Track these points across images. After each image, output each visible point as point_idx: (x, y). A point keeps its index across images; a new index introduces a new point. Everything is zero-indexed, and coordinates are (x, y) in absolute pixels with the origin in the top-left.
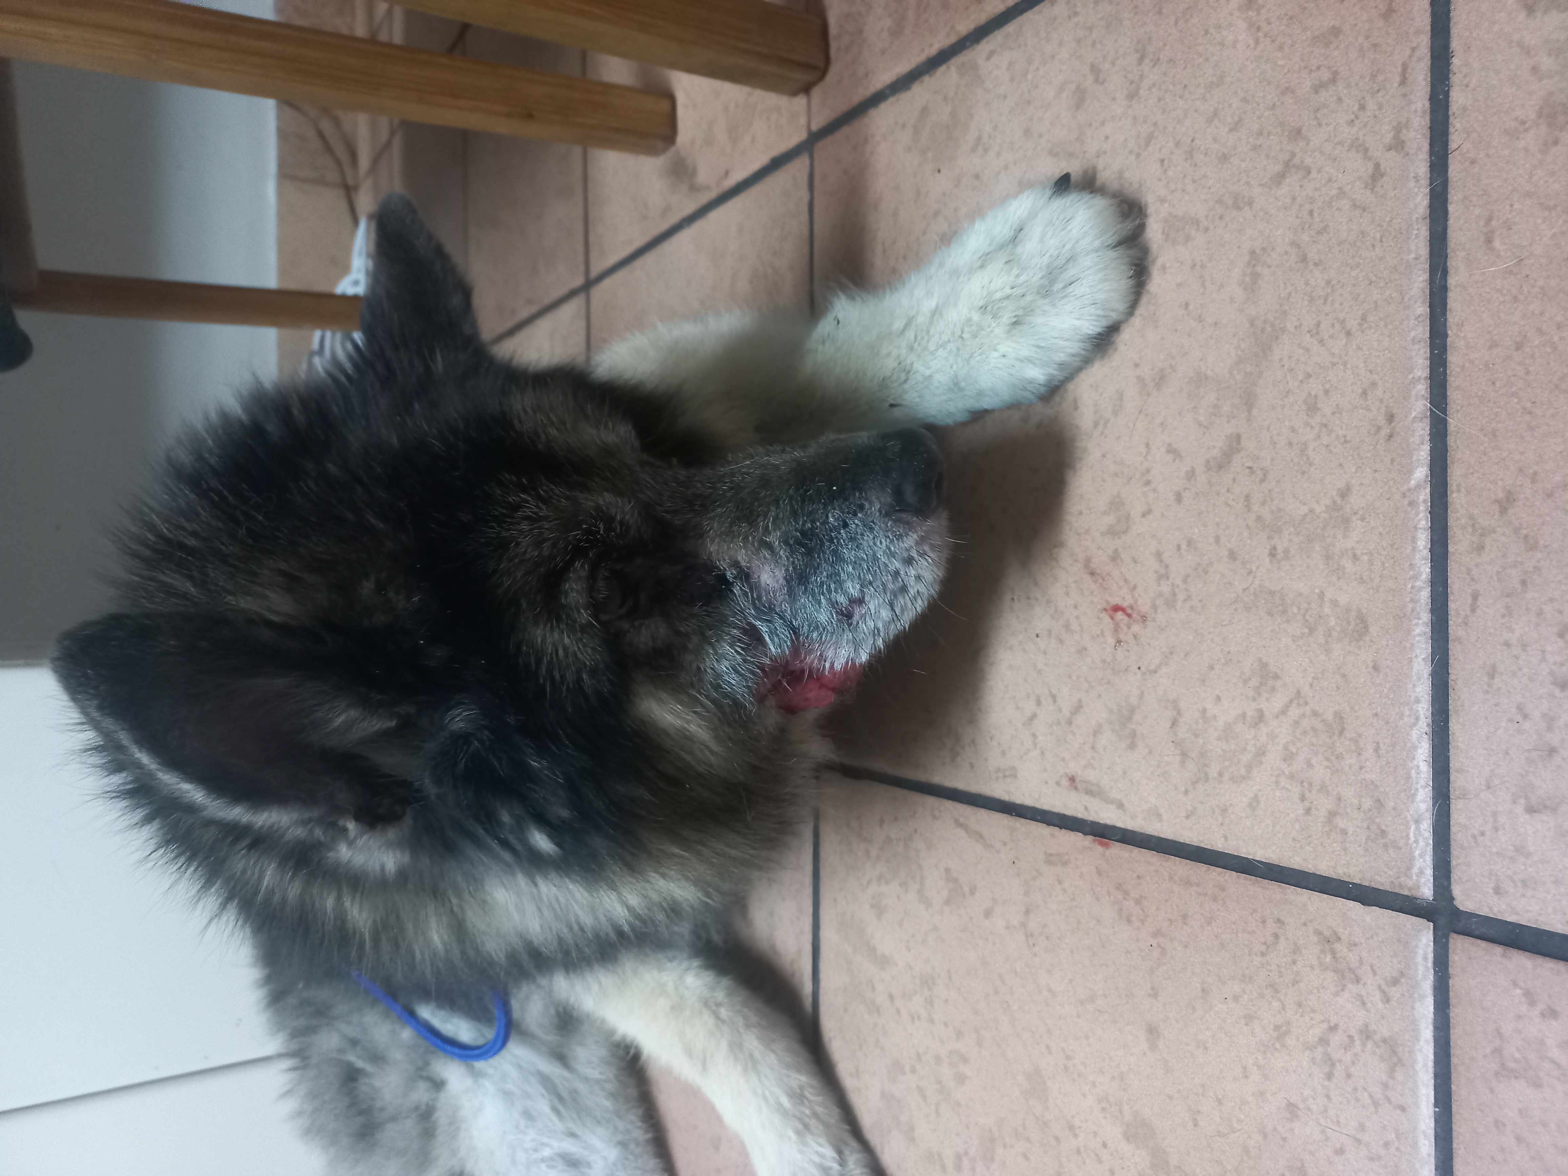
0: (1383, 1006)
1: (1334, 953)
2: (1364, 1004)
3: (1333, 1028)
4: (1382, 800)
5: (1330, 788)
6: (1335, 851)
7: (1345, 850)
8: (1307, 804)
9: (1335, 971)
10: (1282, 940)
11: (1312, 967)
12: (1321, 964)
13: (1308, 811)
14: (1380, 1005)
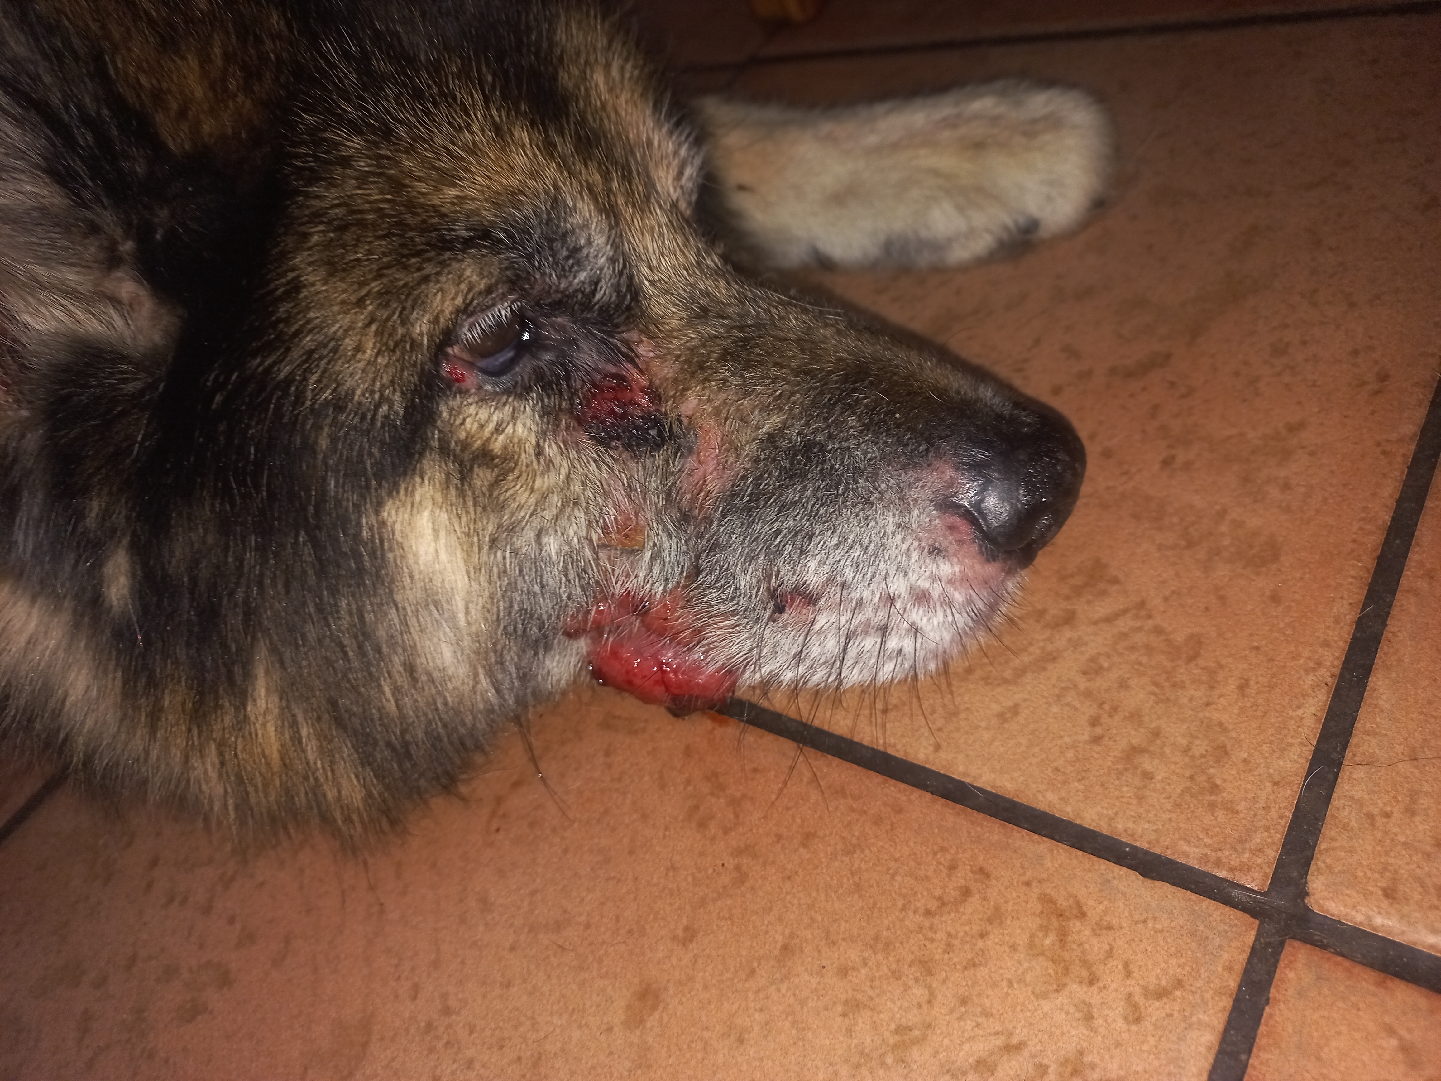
0: (1125, 1027)
1: (1063, 936)
2: (1089, 1018)
3: (1013, 1049)
4: (1229, 748)
5: (1146, 719)
6: (1123, 797)
7: (1141, 798)
8: (1099, 730)
9: (1054, 962)
10: (975, 900)
11: (1014, 948)
12: (1031, 945)
13: (1096, 740)
14: (1120, 1024)
